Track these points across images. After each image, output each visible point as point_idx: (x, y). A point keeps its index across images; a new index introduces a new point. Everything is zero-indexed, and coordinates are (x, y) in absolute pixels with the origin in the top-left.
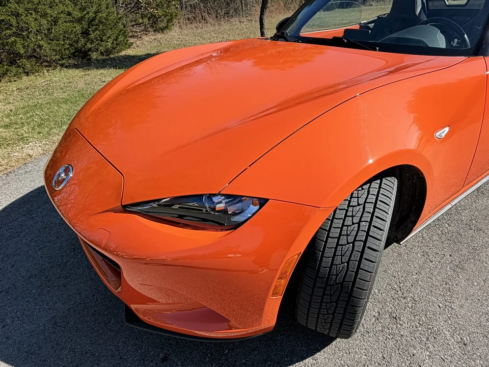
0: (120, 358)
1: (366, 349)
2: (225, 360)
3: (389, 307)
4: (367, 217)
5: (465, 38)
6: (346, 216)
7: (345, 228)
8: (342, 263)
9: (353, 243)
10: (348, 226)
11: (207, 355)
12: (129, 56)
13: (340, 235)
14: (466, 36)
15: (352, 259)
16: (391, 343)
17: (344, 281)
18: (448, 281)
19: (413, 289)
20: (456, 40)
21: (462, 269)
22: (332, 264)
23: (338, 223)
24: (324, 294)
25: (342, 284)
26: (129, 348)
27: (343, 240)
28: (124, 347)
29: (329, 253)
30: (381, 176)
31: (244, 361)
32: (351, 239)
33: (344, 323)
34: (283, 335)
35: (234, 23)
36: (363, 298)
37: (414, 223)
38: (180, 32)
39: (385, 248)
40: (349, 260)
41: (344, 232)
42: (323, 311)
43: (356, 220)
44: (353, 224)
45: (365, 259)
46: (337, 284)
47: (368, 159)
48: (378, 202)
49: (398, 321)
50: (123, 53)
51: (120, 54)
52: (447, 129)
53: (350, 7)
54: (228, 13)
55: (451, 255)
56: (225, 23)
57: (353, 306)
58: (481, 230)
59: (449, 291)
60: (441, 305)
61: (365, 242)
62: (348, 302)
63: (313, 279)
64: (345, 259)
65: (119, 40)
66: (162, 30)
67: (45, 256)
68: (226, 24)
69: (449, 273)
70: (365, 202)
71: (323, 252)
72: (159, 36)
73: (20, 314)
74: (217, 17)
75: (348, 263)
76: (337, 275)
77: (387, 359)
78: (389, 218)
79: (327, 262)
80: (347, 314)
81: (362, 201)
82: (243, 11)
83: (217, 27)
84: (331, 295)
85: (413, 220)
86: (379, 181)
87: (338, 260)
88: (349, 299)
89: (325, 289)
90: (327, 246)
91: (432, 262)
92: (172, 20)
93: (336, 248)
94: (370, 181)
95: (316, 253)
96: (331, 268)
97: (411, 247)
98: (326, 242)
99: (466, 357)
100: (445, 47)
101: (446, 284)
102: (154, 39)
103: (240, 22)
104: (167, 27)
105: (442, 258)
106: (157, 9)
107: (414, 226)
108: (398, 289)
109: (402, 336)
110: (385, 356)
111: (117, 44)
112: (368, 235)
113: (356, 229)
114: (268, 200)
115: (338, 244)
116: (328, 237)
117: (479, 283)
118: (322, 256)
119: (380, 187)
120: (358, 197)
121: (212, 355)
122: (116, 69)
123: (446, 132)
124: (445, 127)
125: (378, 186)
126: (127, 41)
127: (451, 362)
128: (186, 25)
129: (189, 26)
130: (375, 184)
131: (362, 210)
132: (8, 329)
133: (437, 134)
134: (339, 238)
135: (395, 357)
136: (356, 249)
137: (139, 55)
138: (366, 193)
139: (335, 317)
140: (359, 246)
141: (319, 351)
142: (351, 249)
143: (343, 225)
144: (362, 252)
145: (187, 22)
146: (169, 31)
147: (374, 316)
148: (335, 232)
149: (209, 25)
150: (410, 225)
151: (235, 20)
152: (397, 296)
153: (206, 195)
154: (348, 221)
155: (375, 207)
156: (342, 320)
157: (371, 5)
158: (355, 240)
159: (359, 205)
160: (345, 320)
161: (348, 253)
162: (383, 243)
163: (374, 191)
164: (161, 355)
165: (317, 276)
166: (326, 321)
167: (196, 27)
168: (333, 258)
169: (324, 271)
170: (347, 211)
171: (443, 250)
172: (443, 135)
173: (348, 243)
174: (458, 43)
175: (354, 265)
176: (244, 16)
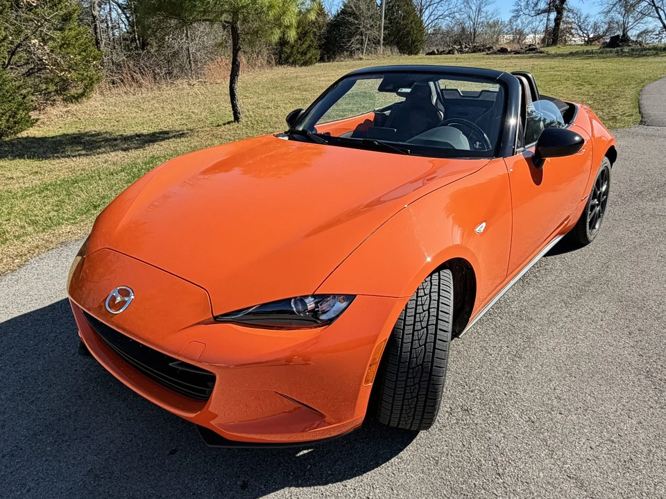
0: (194, 494)
1: (446, 441)
2: (310, 475)
3: (460, 402)
4: (434, 304)
5: (484, 137)
6: (417, 305)
7: (418, 315)
8: (420, 346)
9: (427, 327)
10: (420, 313)
11: (290, 474)
12: (34, 138)
13: (415, 322)
14: (485, 135)
15: (428, 341)
16: (468, 432)
17: (423, 362)
18: (509, 370)
19: (478, 382)
20: (478, 143)
21: (520, 357)
22: (412, 348)
23: (411, 312)
24: (407, 378)
25: (422, 365)
26: (200, 483)
27: (418, 326)
28: (193, 483)
29: (408, 339)
30: (438, 270)
31: (330, 472)
32: (424, 324)
33: (427, 404)
34: (363, 442)
35: (180, 87)
36: (441, 375)
37: (469, 313)
38: (103, 101)
39: (452, 340)
40: (426, 342)
41: (418, 319)
42: (408, 396)
43: (426, 307)
44: (424, 311)
45: (439, 340)
46: (418, 366)
47: (426, 258)
48: (441, 291)
49: (470, 412)
50: (24, 134)
51: (19, 135)
52: (484, 224)
53: (333, 61)
54: (170, 73)
55: (507, 347)
56: (167, 86)
57: (433, 384)
58: (531, 319)
59: (512, 379)
60: (506, 392)
61: (436, 325)
62: (429, 381)
63: (395, 365)
64: (422, 342)
65: (19, 117)
66: (76, 98)
67: (43, 409)
68: (169, 88)
69: (509, 363)
70: (430, 292)
71: (402, 339)
72: (73, 107)
73: (43, 475)
74: (155, 79)
75: (425, 345)
76: (417, 358)
77: (467, 446)
78: (451, 303)
79: (407, 347)
80: (430, 393)
81: (427, 291)
82: (192, 71)
83: (157, 93)
84: (414, 378)
85: (468, 310)
86: (437, 274)
87: (416, 344)
88: (430, 378)
89: (408, 372)
90: (406, 332)
91: (491, 355)
92: (91, 85)
93: (413, 334)
94: (431, 275)
95: (396, 341)
96: (411, 352)
97: (469, 343)
98: (404, 330)
99: (535, 432)
100: (469, 149)
101: (508, 373)
102: (66, 112)
103: (189, 84)
104: (82, 95)
105: (500, 350)
106: (70, 72)
107: (470, 317)
108: (464, 384)
109: (476, 424)
110: (464, 444)
111: (15, 123)
112: (437, 319)
113: (427, 315)
114: (355, 296)
115: (414, 330)
116: (405, 325)
117: (536, 369)
118: (402, 342)
119: (439, 279)
120: (423, 289)
121: (294, 473)
122: (24, 158)
123: (483, 228)
124: (483, 222)
125: (437, 278)
126: (30, 117)
127: (523, 438)
128: (110, 90)
129: (114, 91)
130: (435, 276)
131: (428, 299)
132: (36, 492)
133: (478, 229)
134: (414, 325)
135: (474, 443)
136: (430, 332)
137: (51, 136)
138: (429, 284)
139: (419, 400)
140: (432, 329)
141: (402, 450)
142: (425, 332)
143: (416, 313)
144: (436, 334)
145: (111, 86)
146: (88, 99)
147: (447, 412)
148: (410, 320)
149: (143, 90)
150: (466, 316)
151: (182, 83)
152: (464, 390)
153: (295, 298)
154: (420, 309)
155: (439, 295)
156: (425, 402)
157: (361, 59)
158: (428, 325)
159: (425, 295)
160: (428, 400)
161: (424, 337)
162: (449, 335)
163: (435, 282)
164: (238, 483)
165: (400, 362)
166: (411, 406)
167: (126, 93)
168: (412, 343)
169: (406, 355)
170: (417, 301)
171: (499, 343)
172: (482, 230)
173: (423, 328)
174: (480, 145)
175: (430, 347)
176: (194, 77)
